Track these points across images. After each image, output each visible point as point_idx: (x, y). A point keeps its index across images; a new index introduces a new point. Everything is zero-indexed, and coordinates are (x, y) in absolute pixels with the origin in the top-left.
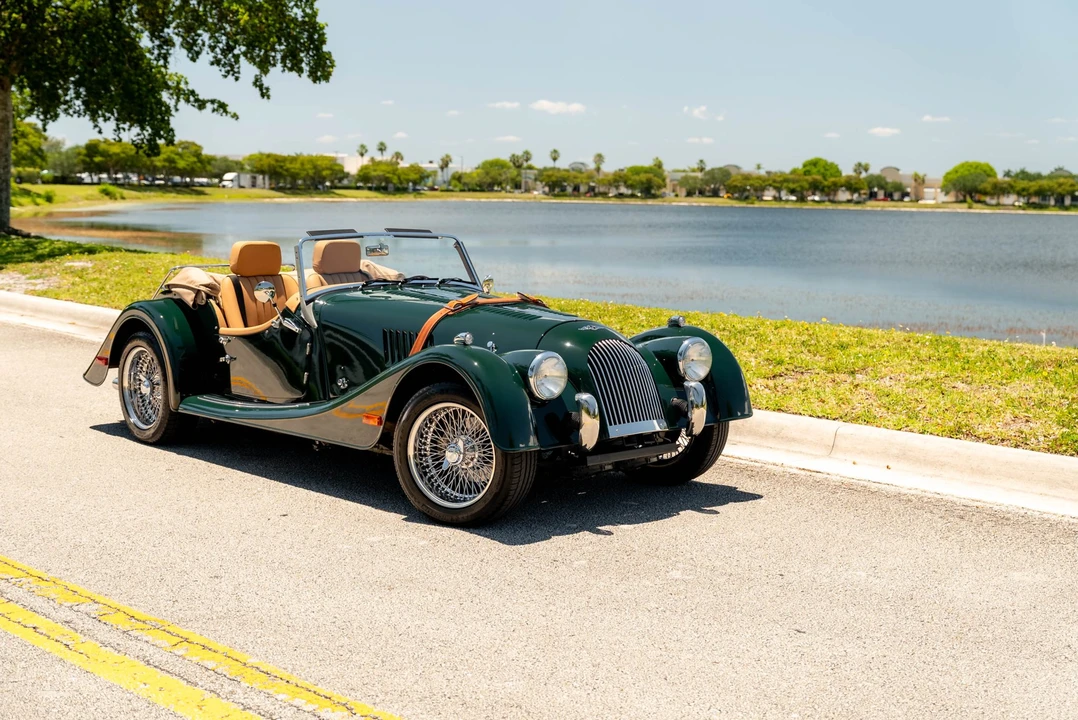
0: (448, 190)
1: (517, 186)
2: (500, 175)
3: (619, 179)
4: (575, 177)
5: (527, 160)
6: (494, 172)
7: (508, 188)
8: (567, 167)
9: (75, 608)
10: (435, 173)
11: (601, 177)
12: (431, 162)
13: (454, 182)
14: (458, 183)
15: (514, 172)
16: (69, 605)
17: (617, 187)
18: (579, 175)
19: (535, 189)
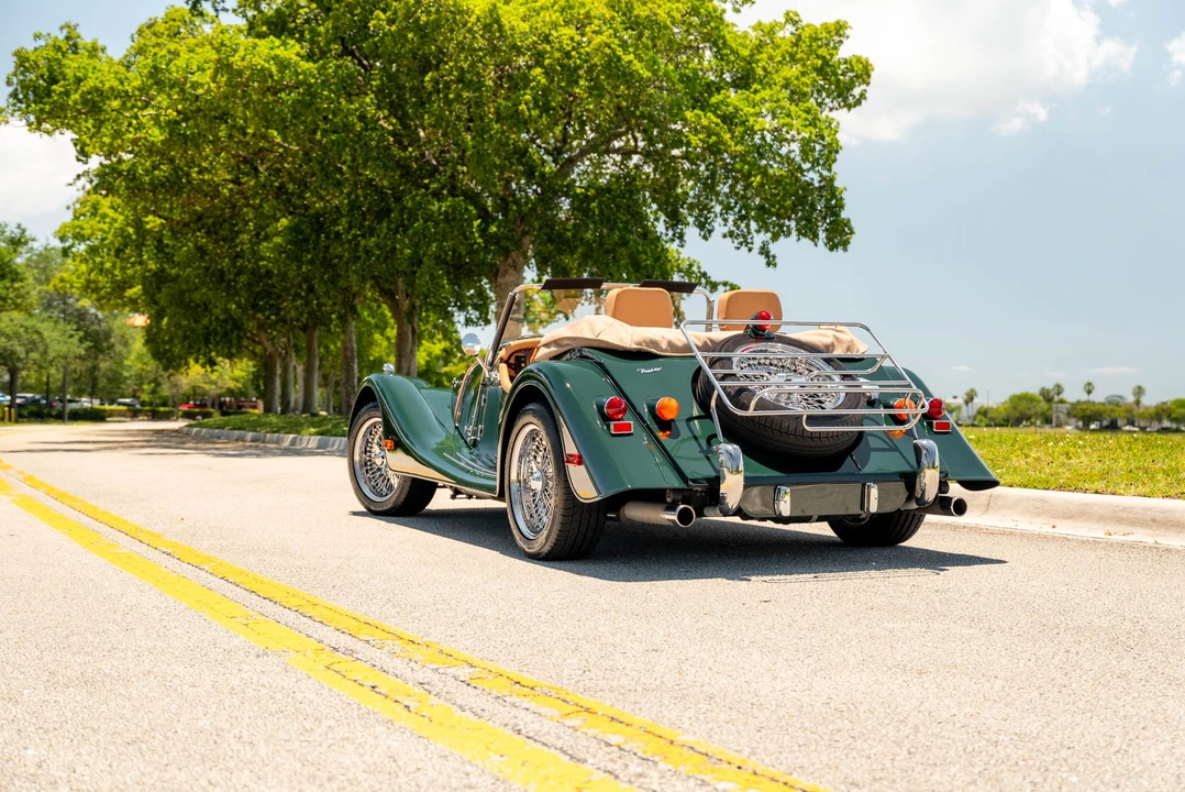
0: (973, 425)
1: (1048, 421)
2: (1029, 409)
3: (1161, 413)
4: (1112, 411)
5: (1058, 394)
6: (1023, 406)
7: (1038, 422)
8: (1102, 400)
9: (441, 671)
10: (959, 408)
11: (1141, 410)
12: (955, 397)
13: (979, 417)
14: (984, 419)
15: (1044, 405)
16: (435, 666)
17: (1160, 421)
18: (1116, 408)
19: (1067, 424)
